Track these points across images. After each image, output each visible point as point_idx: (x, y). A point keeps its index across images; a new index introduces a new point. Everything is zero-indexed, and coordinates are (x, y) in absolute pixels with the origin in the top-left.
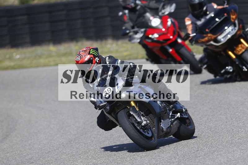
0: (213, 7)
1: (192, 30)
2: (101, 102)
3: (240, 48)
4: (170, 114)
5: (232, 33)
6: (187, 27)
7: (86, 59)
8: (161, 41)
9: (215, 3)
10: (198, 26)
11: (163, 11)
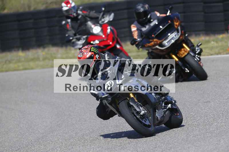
0: (156, 15)
1: (138, 35)
2: (103, 94)
3: (183, 52)
4: (163, 105)
5: (175, 39)
6: (133, 33)
7: (88, 56)
8: (102, 46)
9: (157, 11)
10: (143, 32)
11: (103, 20)
